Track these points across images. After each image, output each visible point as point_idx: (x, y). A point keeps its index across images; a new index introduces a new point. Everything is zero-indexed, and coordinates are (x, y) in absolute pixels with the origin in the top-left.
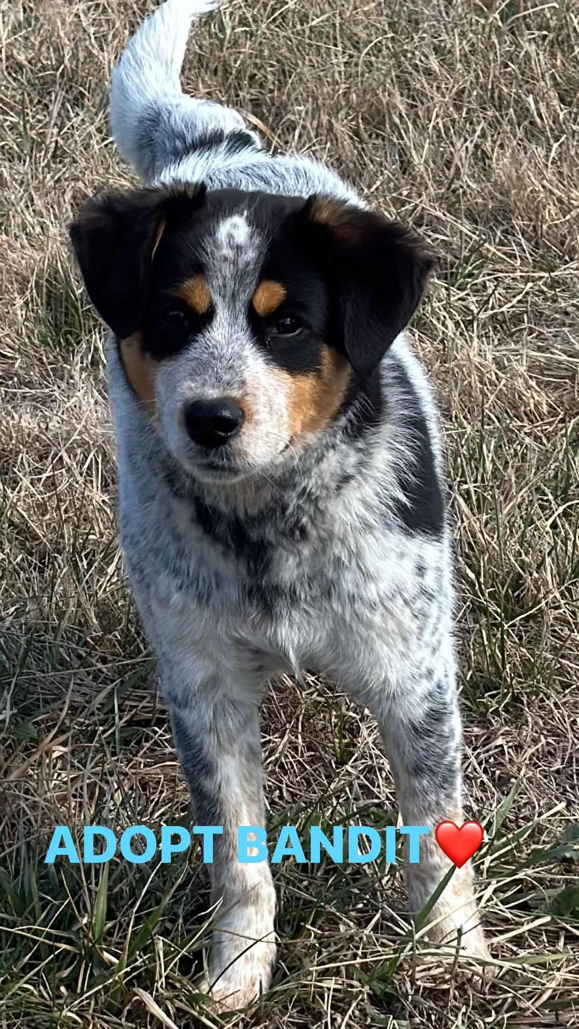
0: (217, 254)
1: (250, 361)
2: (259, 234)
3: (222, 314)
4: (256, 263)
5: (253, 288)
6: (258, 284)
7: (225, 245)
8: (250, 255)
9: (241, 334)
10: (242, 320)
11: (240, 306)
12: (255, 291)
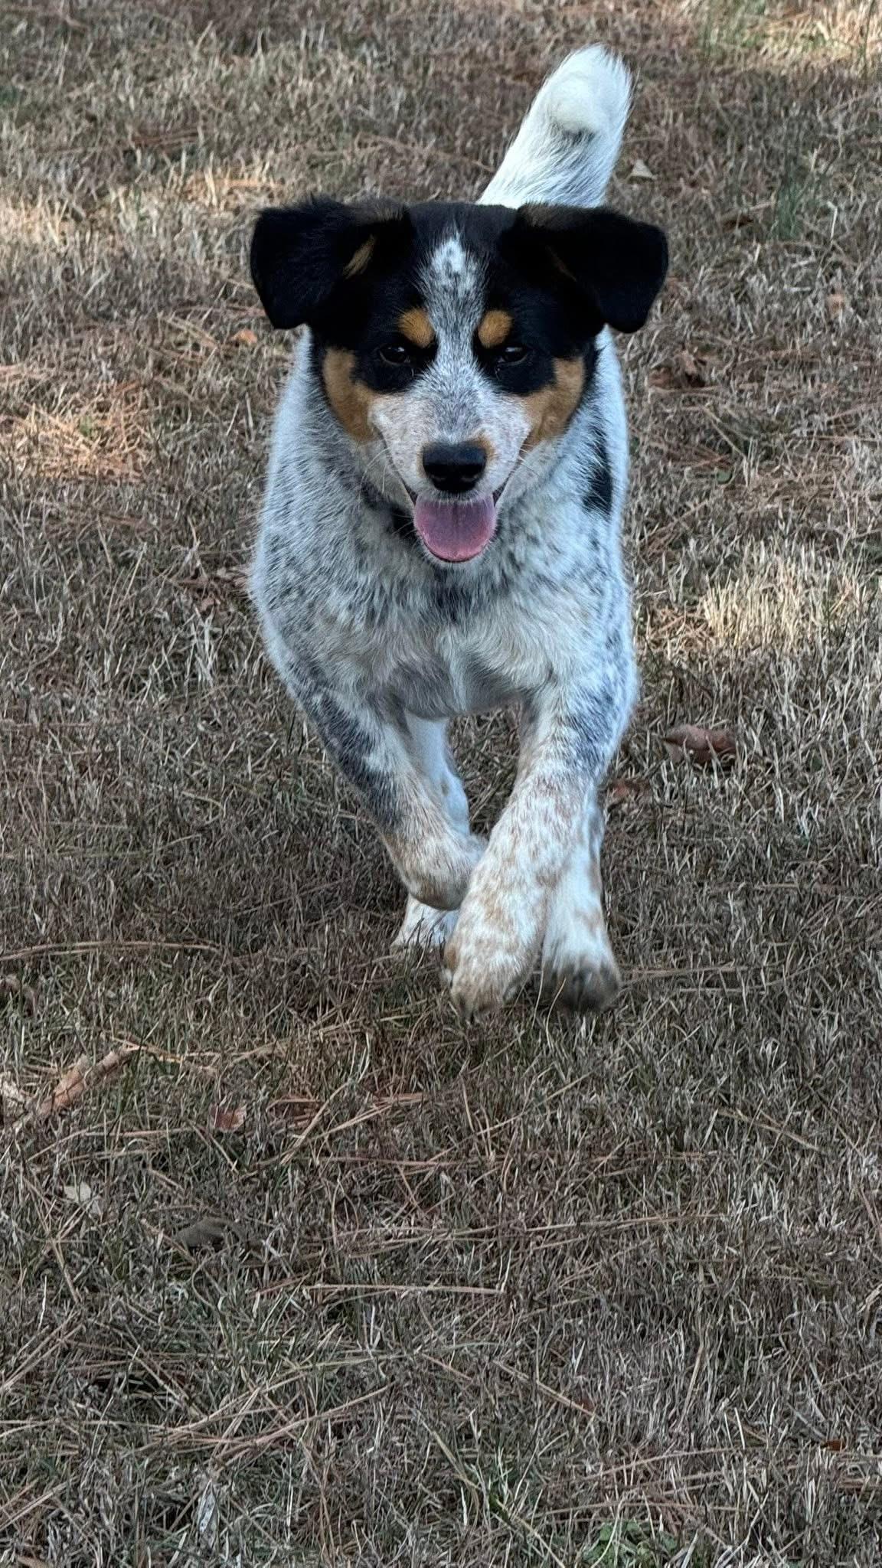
0: (438, 284)
1: (481, 396)
2: (475, 261)
3: (445, 348)
4: (477, 292)
5: (478, 317)
6: (484, 314)
7: (443, 273)
8: (468, 283)
9: (467, 367)
10: (467, 350)
11: (466, 337)
12: (481, 321)
